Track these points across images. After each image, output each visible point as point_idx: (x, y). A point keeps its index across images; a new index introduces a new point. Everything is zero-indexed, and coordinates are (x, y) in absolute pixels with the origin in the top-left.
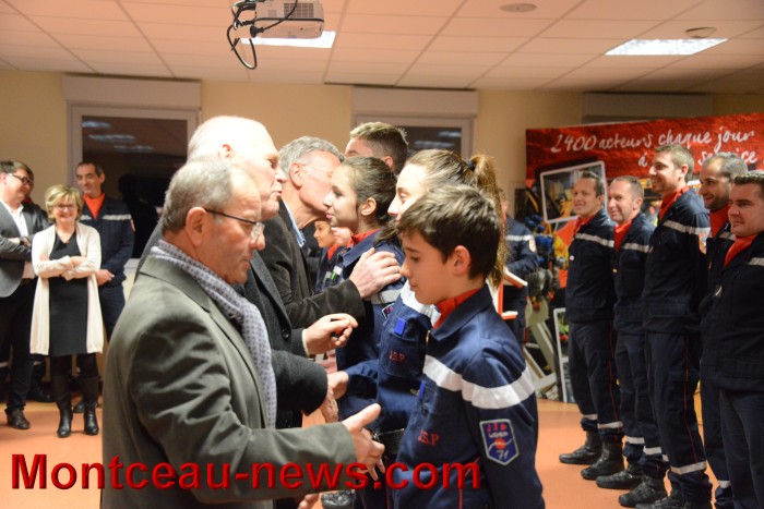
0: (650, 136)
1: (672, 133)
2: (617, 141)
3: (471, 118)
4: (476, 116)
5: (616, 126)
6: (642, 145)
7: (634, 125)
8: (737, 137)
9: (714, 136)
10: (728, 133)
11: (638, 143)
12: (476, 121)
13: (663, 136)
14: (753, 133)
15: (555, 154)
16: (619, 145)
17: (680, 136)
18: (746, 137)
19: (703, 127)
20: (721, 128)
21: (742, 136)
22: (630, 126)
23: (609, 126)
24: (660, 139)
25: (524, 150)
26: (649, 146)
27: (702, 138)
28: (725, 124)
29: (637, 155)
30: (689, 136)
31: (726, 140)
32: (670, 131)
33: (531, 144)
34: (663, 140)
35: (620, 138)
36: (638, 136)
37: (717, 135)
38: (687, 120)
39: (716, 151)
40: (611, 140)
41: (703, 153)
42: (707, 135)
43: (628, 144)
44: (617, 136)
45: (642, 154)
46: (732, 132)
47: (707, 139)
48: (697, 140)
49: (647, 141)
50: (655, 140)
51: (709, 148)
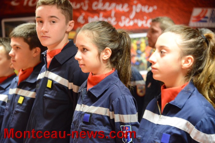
0: (87, 2)
1: (102, 2)
6: (81, 8)
8: (146, 9)
9: (130, 7)
10: (139, 6)
11: (78, 6)
13: (96, 3)
14: (155, 7)
15: (15, 7)
17: (108, 4)
18: (151, 10)
20: (135, 2)
21: (148, 9)
26: (86, 9)
27: (122, 7)
29: (77, 14)
30: (114, 5)
31: (138, 10)
34: (96, 6)
36: (78, 1)
37: (132, 6)
39: (131, 17)
41: (123, 18)
42: (126, 5)
45: (81, 14)
46: (142, 5)
47: (125, 8)
48: (119, 8)
49: (85, 5)
50: (90, 5)
51: (127, 15)
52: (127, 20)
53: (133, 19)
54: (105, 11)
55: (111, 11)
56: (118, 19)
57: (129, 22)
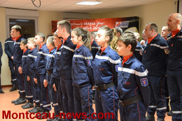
0: (82, 23)
1: (87, 22)
2: (74, 24)
3: (37, 17)
4: (38, 17)
5: (74, 20)
6: (80, 25)
7: (78, 20)
8: (101, 24)
9: (96, 23)
10: (99, 23)
11: (79, 24)
12: (39, 18)
13: (85, 23)
14: (104, 23)
16: (75, 25)
17: (89, 23)
18: (103, 24)
19: (93, 21)
20: (97, 22)
21: (102, 23)
22: (77, 20)
23: (72, 20)
24: (84, 23)
25: (51, 25)
26: (82, 25)
27: (93, 23)
28: (98, 21)
30: (91, 23)
31: (99, 24)
32: (86, 22)
33: (53, 24)
34: (85, 24)
35: (75, 23)
36: (79, 23)
37: (97, 23)
38: (90, 20)
39: (97, 26)
40: (73, 24)
42: (95, 23)
43: (77, 25)
44: (74, 23)
46: (100, 22)
47: (94, 24)
48: (92, 24)
49: (81, 24)
50: (83, 24)
51: (95, 26)
52: (95, 27)
53: (97, 27)
54: (88, 25)
55: (90, 25)
56: (92, 28)
57: (96, 28)
